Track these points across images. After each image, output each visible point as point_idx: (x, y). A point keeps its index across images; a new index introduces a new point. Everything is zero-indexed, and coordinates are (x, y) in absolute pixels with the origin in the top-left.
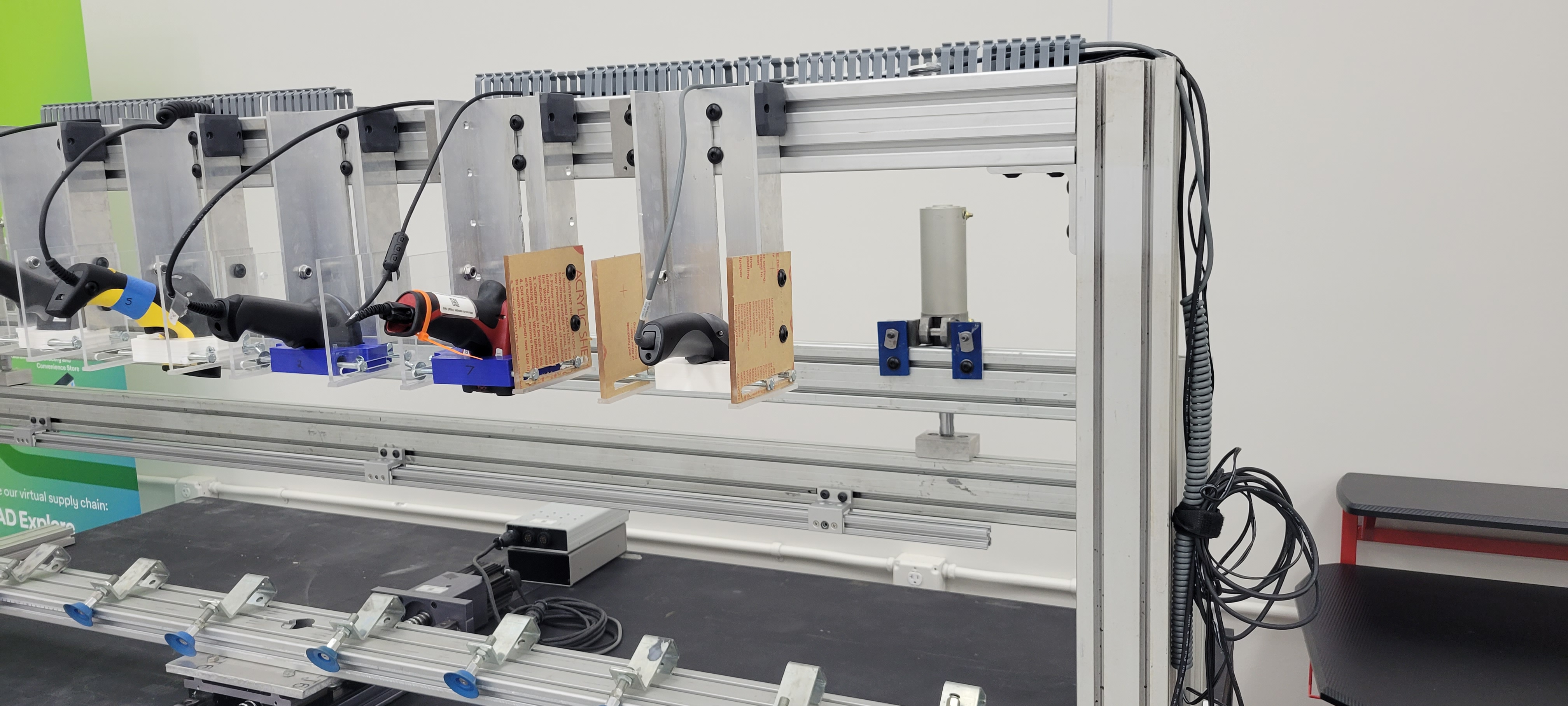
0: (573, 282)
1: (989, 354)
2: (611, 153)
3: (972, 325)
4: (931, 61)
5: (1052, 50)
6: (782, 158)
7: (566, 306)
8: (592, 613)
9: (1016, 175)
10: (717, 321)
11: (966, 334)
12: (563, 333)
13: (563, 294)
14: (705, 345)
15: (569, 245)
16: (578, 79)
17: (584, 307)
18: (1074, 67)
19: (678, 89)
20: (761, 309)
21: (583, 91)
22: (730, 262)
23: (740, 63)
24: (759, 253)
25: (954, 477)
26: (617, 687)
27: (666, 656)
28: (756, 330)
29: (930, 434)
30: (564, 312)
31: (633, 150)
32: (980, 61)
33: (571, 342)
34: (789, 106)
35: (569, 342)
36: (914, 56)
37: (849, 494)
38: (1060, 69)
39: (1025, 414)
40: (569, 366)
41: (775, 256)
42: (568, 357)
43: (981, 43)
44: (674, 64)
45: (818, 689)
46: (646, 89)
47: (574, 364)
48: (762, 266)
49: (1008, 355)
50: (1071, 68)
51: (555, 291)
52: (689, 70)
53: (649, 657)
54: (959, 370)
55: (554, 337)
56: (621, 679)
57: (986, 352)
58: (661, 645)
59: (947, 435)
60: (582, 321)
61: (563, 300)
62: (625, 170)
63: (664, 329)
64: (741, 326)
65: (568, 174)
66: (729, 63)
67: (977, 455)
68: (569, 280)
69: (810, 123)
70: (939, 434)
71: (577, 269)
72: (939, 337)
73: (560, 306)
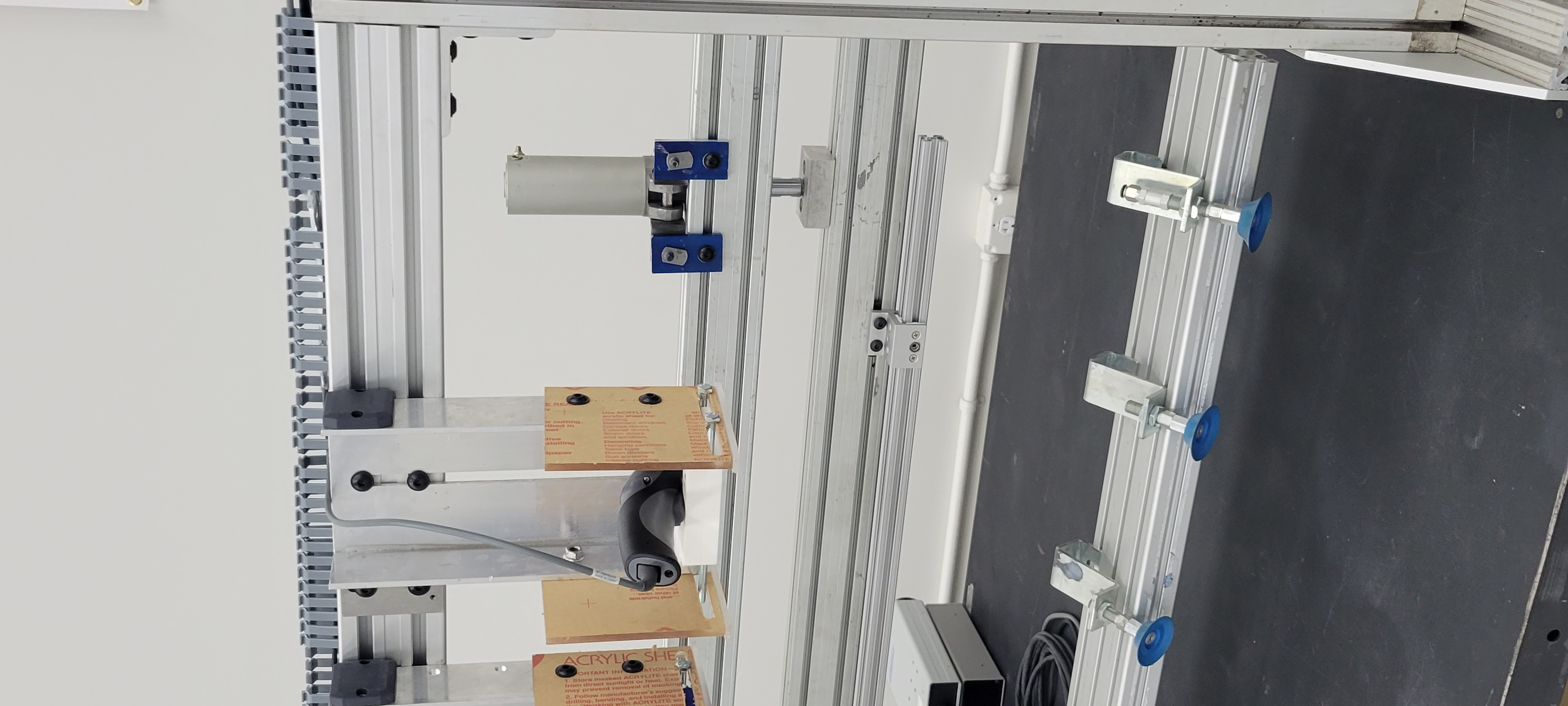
0: (579, 668)
1: (697, 132)
2: (413, 616)
3: (657, 151)
4: (306, 202)
5: (295, 51)
6: (424, 395)
7: (610, 679)
8: (1037, 651)
9: (453, 101)
10: (632, 484)
11: (669, 161)
12: (644, 683)
13: (593, 682)
14: (661, 498)
15: (531, 672)
16: (316, 656)
17: (614, 654)
18: (316, 25)
19: (331, 527)
20: (615, 428)
21: (333, 651)
22: (550, 467)
23: (301, 446)
24: (543, 428)
25: (856, 181)
26: (1114, 622)
27: (1078, 557)
28: (641, 435)
29: (801, 209)
30: (617, 681)
31: (409, 588)
32: (307, 141)
33: (657, 673)
34: (357, 384)
35: (657, 676)
36: (299, 223)
37: (877, 314)
38: (318, 43)
39: (775, 89)
40: (687, 675)
41: (548, 407)
42: (676, 677)
43: (284, 138)
44: (299, 531)
45: (1118, 364)
46: (329, 568)
47: (685, 670)
48: (561, 424)
49: (698, 108)
50: (317, 28)
51: (589, 693)
52: (309, 511)
53: (1078, 579)
54: (716, 170)
55: (649, 694)
56: (1103, 616)
57: (694, 137)
58: (1063, 563)
59: (801, 187)
60: (631, 658)
61: (601, 682)
62: (435, 598)
63: (635, 553)
64: (634, 455)
65: (438, 672)
66: (300, 460)
67: (828, 149)
68: (576, 673)
69: (379, 357)
70: (801, 197)
71: (562, 664)
72: (674, 195)
73: (609, 686)
